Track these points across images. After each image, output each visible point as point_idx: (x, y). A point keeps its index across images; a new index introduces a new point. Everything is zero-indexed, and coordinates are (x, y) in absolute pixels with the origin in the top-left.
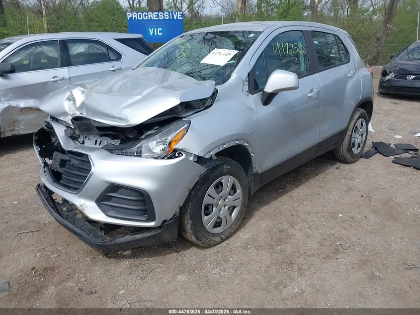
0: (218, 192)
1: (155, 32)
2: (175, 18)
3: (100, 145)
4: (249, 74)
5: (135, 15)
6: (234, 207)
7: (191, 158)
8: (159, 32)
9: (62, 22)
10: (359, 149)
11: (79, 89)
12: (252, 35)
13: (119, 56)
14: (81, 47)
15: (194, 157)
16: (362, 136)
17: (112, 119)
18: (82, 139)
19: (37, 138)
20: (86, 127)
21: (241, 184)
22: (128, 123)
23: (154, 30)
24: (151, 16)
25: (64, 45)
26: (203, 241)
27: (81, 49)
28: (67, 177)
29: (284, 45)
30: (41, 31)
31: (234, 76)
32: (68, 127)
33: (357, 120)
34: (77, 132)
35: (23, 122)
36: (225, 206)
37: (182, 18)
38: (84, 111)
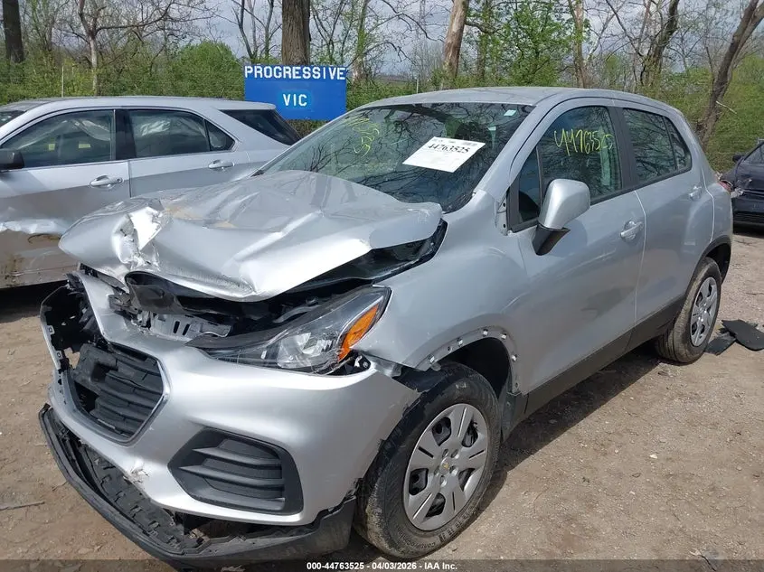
0: (439, 442)
1: (294, 101)
2: (332, 78)
3: (184, 334)
4: (508, 191)
5: (258, 70)
6: (471, 471)
7: (388, 372)
8: (300, 100)
9: (124, 79)
10: (703, 335)
11: (147, 213)
12: (510, 113)
13: (228, 143)
14: (156, 124)
15: (395, 370)
16: (708, 310)
17: (217, 282)
18: (146, 318)
19: (50, 308)
20: (156, 297)
21: (488, 421)
22: (253, 293)
23: (292, 98)
24: (289, 72)
25: (124, 119)
26: (403, 549)
27: (157, 127)
28: (105, 405)
29: (575, 134)
30: (86, 92)
31: (479, 194)
32: (117, 289)
33: (703, 280)
34: (136, 304)
35: (32, 262)
36: (452, 468)
37: (344, 78)
38: (154, 259)
